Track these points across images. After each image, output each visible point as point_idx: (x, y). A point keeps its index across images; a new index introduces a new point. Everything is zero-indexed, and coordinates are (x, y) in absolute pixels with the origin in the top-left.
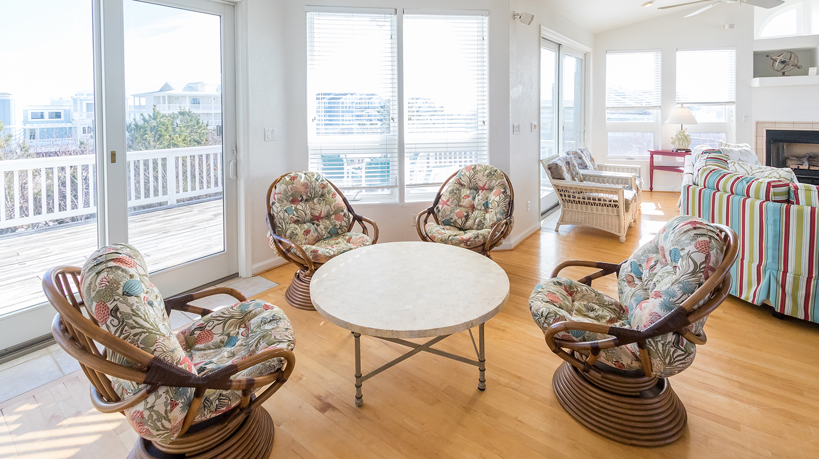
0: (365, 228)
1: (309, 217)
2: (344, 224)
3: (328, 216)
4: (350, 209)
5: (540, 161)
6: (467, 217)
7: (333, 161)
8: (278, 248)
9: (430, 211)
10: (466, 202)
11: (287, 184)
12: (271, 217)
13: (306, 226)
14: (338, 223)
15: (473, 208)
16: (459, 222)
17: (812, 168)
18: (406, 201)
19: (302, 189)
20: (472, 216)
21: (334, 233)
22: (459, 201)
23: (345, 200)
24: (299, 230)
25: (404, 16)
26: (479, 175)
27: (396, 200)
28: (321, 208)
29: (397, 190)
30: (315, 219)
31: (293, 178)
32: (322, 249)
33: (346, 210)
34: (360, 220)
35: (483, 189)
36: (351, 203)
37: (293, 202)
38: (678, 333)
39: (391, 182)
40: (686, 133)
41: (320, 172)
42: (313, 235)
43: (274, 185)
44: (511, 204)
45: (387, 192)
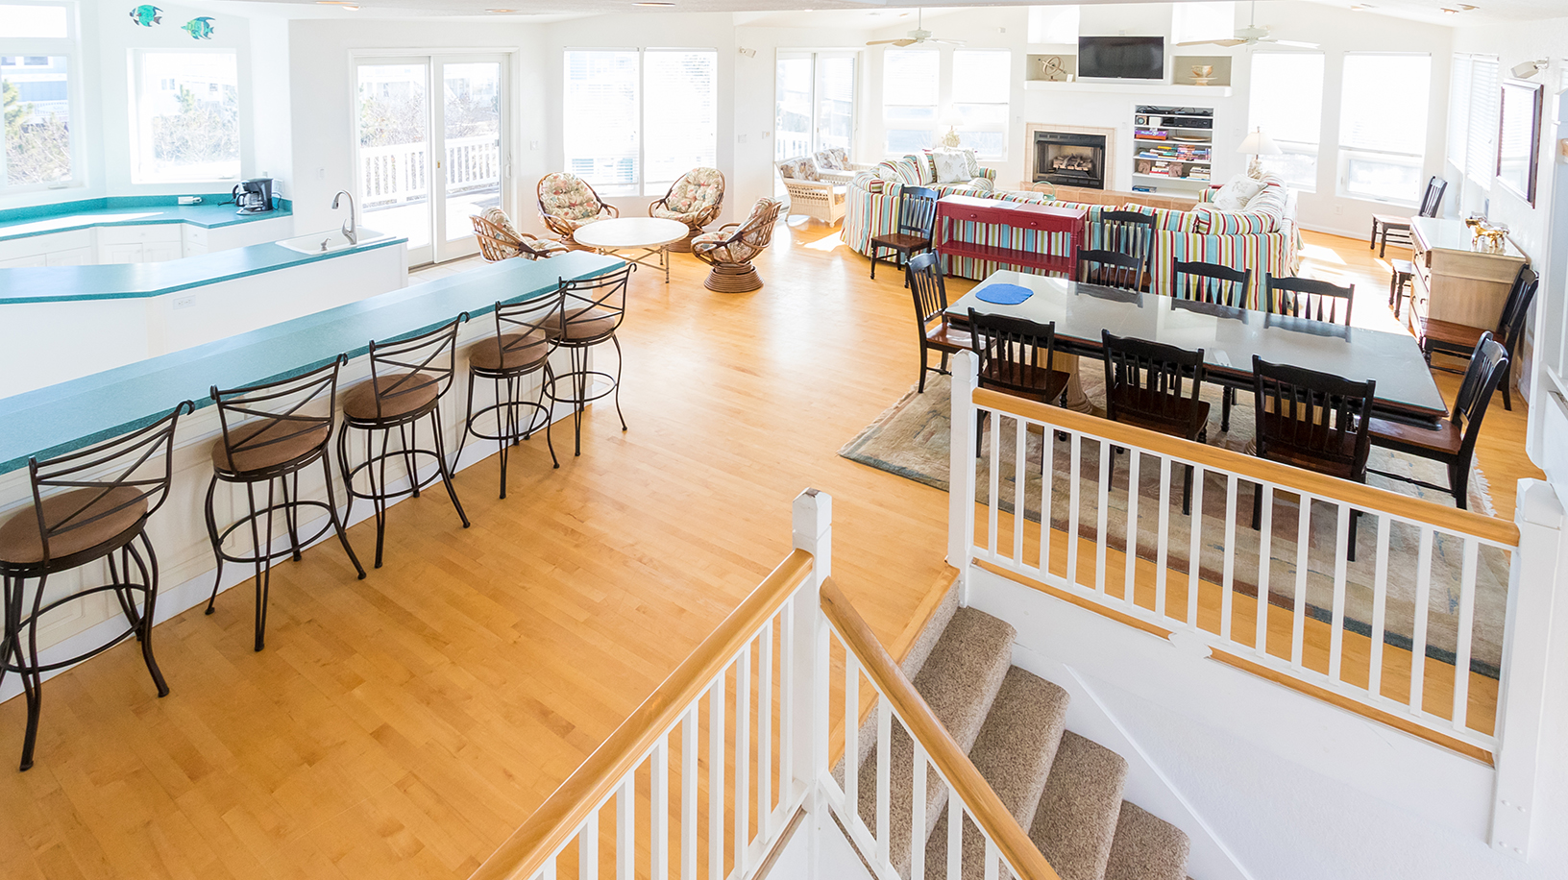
0: (609, 212)
1: (567, 204)
2: (593, 209)
3: (581, 204)
4: (598, 200)
5: (774, 162)
6: (690, 206)
7: (586, 163)
8: (548, 222)
9: (662, 201)
10: (690, 195)
11: (551, 181)
12: (542, 203)
13: (566, 210)
14: (589, 209)
15: (695, 199)
16: (684, 209)
17: (1069, 168)
18: (645, 194)
19: (562, 185)
20: (693, 204)
21: (586, 215)
22: (685, 194)
23: (594, 193)
24: (561, 212)
25: (645, 53)
26: (701, 175)
27: (638, 194)
28: (576, 198)
29: (638, 186)
30: (571, 206)
31: (555, 177)
32: (577, 222)
33: (595, 200)
34: (606, 206)
35: (703, 185)
36: (600, 197)
37: (555, 193)
38: (740, 241)
39: (635, 180)
40: (955, 134)
41: (575, 173)
42: (571, 215)
43: (541, 182)
44: (721, 195)
45: (629, 187)
